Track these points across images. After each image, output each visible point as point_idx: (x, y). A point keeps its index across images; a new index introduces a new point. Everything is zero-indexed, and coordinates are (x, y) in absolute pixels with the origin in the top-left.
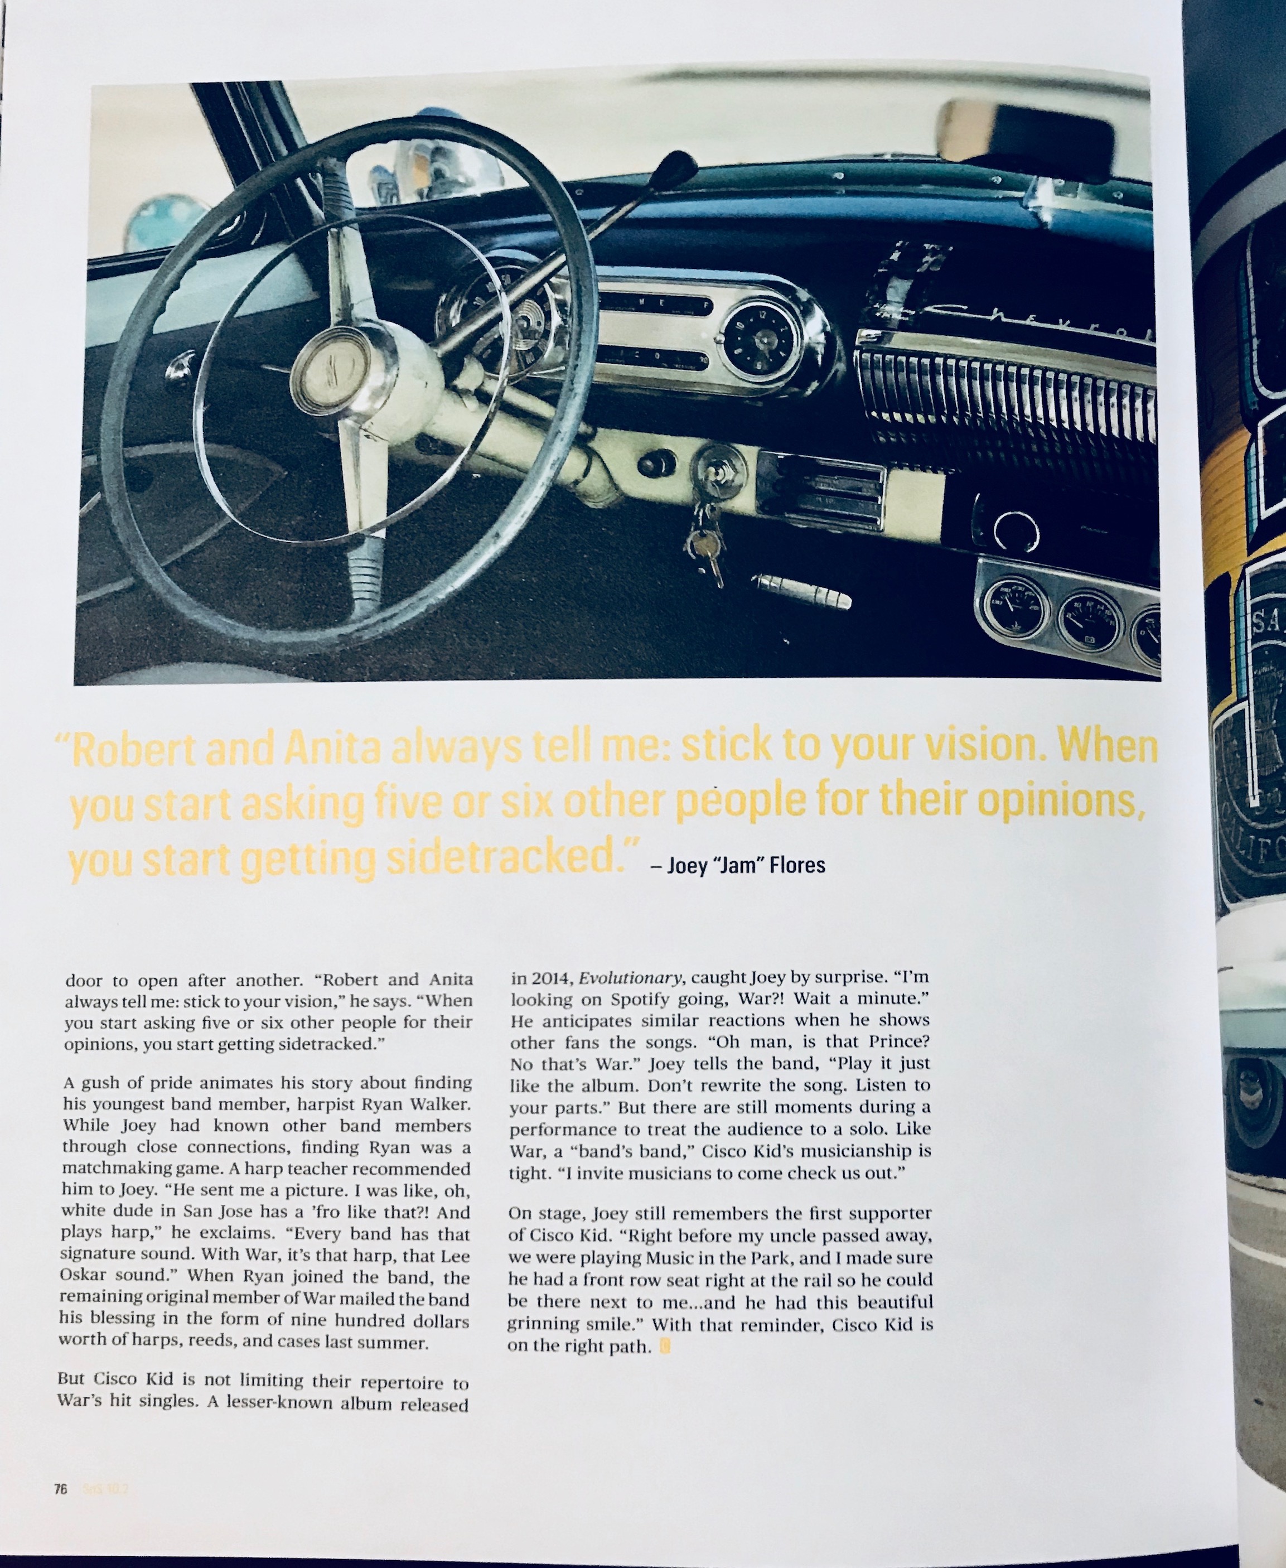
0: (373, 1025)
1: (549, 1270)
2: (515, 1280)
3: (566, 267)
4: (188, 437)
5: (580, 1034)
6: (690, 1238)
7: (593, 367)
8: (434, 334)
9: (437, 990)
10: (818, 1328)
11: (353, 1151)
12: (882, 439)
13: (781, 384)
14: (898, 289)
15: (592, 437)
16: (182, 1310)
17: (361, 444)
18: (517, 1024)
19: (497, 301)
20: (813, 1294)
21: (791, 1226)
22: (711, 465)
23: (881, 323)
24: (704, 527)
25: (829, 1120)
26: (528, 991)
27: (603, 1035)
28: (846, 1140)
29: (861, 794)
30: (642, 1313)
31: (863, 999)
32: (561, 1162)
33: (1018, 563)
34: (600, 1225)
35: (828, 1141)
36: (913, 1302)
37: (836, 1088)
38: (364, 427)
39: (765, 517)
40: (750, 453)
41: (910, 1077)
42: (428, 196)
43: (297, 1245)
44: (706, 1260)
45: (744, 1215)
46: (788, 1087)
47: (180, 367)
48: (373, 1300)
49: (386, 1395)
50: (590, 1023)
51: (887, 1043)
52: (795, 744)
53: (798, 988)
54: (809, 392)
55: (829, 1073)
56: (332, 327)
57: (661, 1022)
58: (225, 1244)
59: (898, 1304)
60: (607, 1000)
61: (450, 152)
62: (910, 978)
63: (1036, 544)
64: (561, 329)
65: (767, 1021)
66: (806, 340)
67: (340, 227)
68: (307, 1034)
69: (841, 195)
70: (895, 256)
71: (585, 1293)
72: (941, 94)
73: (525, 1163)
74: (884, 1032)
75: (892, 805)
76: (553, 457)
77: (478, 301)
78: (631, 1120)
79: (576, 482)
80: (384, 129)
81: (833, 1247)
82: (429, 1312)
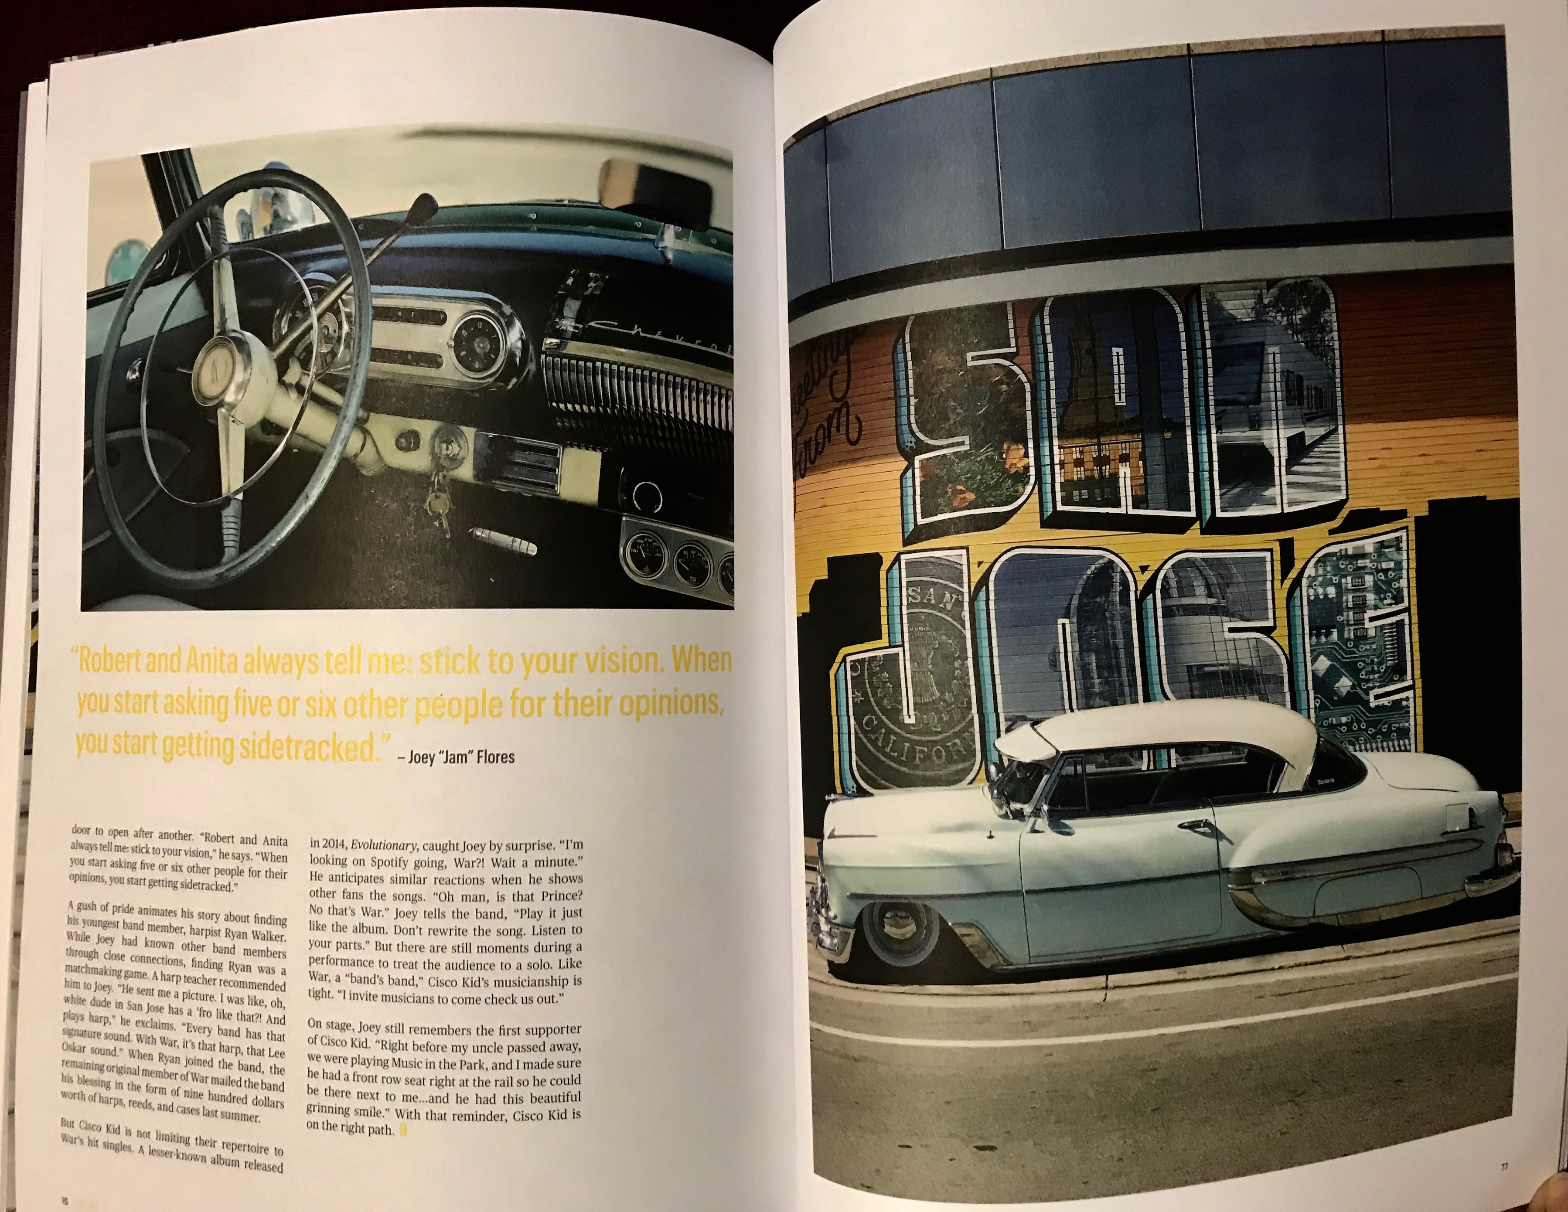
0: (231, 873)
1: (332, 1068)
2: (313, 1074)
3: (352, 287)
4: (138, 425)
5: (352, 887)
6: (420, 1048)
7: (368, 365)
8: (272, 341)
9: (267, 849)
10: (504, 1118)
11: (219, 967)
12: (559, 424)
13: (491, 380)
14: (572, 307)
15: (366, 420)
16: (126, 1079)
17: (231, 427)
18: (314, 878)
19: (309, 314)
20: (501, 1092)
21: (487, 1040)
22: (445, 442)
23: (559, 334)
24: (439, 490)
25: (514, 958)
26: (320, 853)
27: (366, 889)
28: (524, 974)
29: (541, 700)
30: (388, 1104)
31: (538, 863)
32: (339, 986)
33: (648, 521)
34: (363, 1036)
35: (512, 975)
36: (567, 1097)
37: (518, 933)
38: (232, 414)
39: (480, 483)
40: (470, 432)
41: (569, 923)
42: (270, 233)
43: (188, 1037)
44: (430, 1065)
45: (455, 1032)
46: (487, 932)
47: (134, 371)
48: (230, 1082)
49: (238, 1155)
50: (358, 880)
51: (553, 897)
52: (497, 660)
53: (494, 855)
54: (510, 387)
55: (514, 922)
56: (215, 337)
57: (403, 880)
58: (149, 1032)
59: (557, 1099)
60: (368, 862)
61: (283, 196)
62: (571, 845)
63: (660, 506)
64: (348, 334)
65: (473, 881)
66: (509, 343)
67: (220, 259)
68: (197, 878)
69: (533, 232)
70: (570, 281)
71: (355, 1087)
72: (602, 154)
73: (318, 985)
74: (551, 889)
75: (561, 710)
76: (342, 436)
77: (299, 315)
78: (383, 955)
79: (356, 455)
80: (244, 181)
81: (515, 1056)
82: (262, 1094)
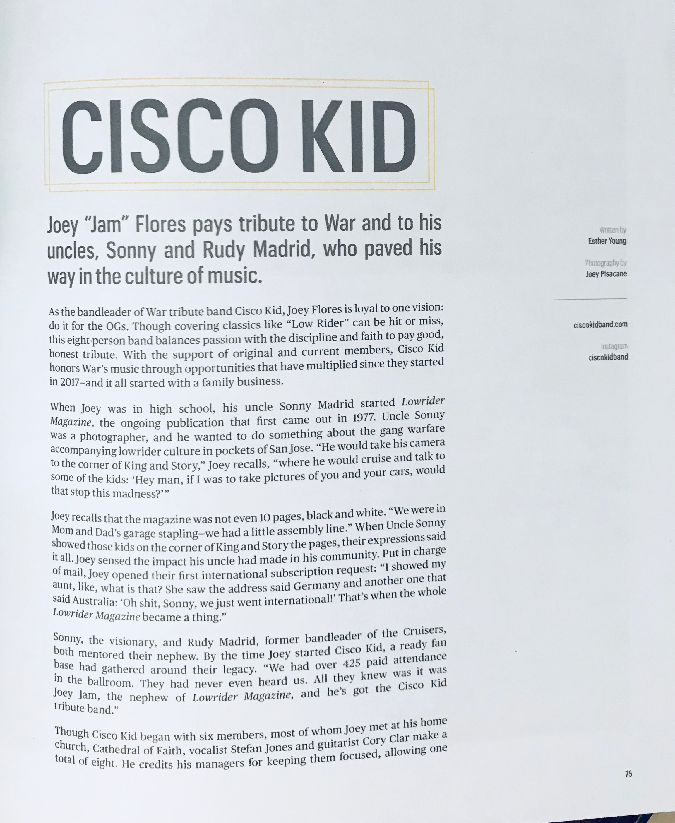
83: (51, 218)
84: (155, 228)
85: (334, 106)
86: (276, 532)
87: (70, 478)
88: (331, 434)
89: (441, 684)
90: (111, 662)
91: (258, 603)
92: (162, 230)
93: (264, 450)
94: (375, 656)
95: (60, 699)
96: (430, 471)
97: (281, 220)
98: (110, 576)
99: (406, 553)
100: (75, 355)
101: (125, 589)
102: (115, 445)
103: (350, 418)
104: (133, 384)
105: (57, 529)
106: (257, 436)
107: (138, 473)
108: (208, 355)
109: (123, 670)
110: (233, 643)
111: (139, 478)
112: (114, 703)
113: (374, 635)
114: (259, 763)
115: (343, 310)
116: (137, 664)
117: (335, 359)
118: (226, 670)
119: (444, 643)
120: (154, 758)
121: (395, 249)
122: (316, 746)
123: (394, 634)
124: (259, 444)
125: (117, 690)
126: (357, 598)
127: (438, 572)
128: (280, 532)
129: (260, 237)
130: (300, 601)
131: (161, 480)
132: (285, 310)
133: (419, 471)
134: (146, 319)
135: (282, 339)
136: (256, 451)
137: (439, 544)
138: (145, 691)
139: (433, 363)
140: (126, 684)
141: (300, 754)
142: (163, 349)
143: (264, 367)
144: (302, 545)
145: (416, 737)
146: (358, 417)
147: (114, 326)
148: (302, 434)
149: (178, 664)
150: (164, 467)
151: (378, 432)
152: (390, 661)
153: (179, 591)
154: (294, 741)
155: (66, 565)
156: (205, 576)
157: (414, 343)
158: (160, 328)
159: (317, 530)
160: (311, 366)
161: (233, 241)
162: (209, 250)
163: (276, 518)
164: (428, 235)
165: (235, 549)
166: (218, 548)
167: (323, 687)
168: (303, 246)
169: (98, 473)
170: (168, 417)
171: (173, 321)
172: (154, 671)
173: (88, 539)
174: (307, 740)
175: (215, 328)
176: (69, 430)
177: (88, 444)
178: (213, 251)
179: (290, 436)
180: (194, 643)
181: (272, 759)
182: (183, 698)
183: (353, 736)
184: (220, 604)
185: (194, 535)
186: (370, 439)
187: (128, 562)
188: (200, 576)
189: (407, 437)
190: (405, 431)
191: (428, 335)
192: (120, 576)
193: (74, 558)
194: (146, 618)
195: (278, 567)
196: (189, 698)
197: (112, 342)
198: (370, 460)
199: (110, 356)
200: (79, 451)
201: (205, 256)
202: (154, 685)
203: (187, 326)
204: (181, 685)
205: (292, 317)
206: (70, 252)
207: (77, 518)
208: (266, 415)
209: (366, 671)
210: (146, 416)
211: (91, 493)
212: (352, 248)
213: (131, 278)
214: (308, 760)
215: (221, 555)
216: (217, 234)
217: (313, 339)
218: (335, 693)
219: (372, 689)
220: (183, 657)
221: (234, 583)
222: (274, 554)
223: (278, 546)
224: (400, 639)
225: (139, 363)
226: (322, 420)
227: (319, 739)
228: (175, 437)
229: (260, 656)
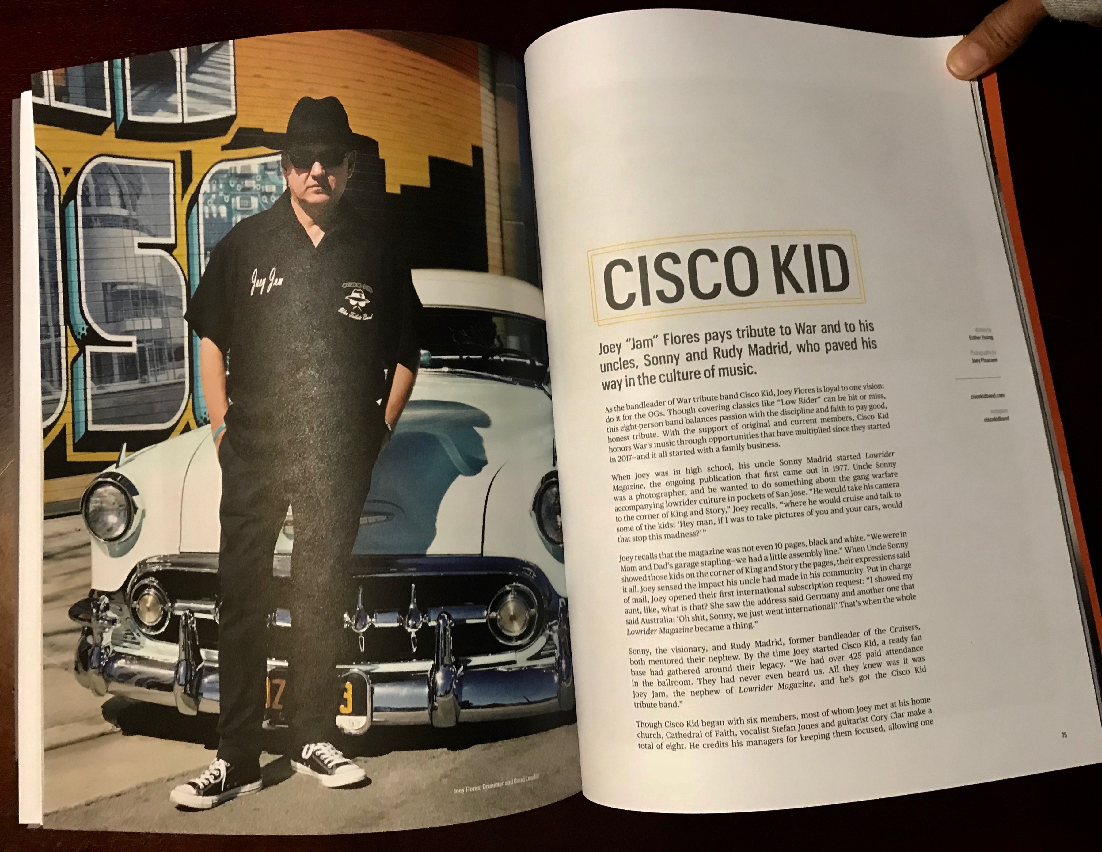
83: (601, 344)
84: (678, 341)
85: (793, 249)
86: (788, 556)
87: (631, 529)
88: (818, 481)
89: (922, 671)
90: (674, 667)
91: (780, 612)
92: (683, 342)
93: (772, 495)
94: (871, 649)
95: (638, 700)
96: (892, 506)
97: (766, 328)
98: (667, 599)
99: (884, 568)
100: (627, 438)
101: (680, 608)
102: (663, 500)
103: (831, 469)
104: (672, 454)
105: (624, 569)
106: (766, 485)
107: (682, 519)
108: (724, 428)
109: (684, 672)
110: (765, 645)
111: (683, 522)
112: (678, 699)
113: (869, 632)
114: (794, 739)
115: (816, 390)
116: (694, 666)
117: (815, 426)
118: (762, 667)
119: (919, 638)
120: (714, 740)
121: (846, 346)
122: (836, 724)
123: (883, 631)
124: (768, 491)
125: (681, 689)
126: (852, 605)
127: (908, 582)
128: (791, 557)
129: (753, 341)
130: (812, 609)
131: (699, 523)
132: (775, 392)
133: (885, 507)
134: (677, 406)
135: (775, 414)
136: (766, 496)
137: (905, 561)
138: (702, 688)
139: (883, 427)
140: (687, 683)
141: (824, 731)
142: (691, 426)
143: (765, 435)
144: (808, 566)
145: (910, 714)
146: (837, 468)
147: (654, 414)
148: (798, 482)
149: (726, 664)
150: (700, 513)
151: (852, 479)
152: (883, 653)
153: (720, 606)
154: (820, 720)
155: (633, 595)
156: (739, 593)
157: (868, 413)
158: (688, 412)
159: (818, 553)
160: (798, 432)
161: (734, 346)
162: (718, 353)
163: (787, 546)
164: (867, 335)
165: (759, 571)
166: (747, 571)
167: (836, 676)
168: (783, 346)
169: (653, 522)
170: (700, 475)
171: (697, 406)
172: (707, 671)
173: (648, 573)
174: (829, 719)
175: (727, 408)
176: (627, 494)
177: (642, 502)
178: (720, 353)
179: (790, 484)
180: (736, 646)
181: (804, 735)
182: (731, 691)
183: (863, 714)
184: (752, 614)
185: (728, 563)
186: (847, 484)
187: (680, 587)
188: (735, 594)
189: (873, 481)
190: (871, 477)
191: (877, 407)
192: (675, 599)
193: (639, 588)
194: (697, 629)
195: (792, 583)
196: (736, 690)
197: (653, 425)
198: (849, 499)
199: (653, 435)
200: (636, 508)
201: (715, 358)
202: (708, 682)
203: (707, 409)
204: (729, 681)
205: (781, 397)
206: (617, 366)
207: (639, 558)
208: (770, 469)
209: (867, 662)
210: (684, 476)
211: (648, 538)
212: (816, 346)
213: (663, 378)
214: (831, 735)
215: (749, 576)
216: (722, 341)
217: (797, 412)
218: (846, 680)
219: (872, 676)
220: (728, 658)
221: (761, 597)
222: (788, 573)
223: (791, 567)
224: (888, 636)
225: (675, 438)
226: (810, 471)
227: (838, 718)
228: (706, 490)
229: (787, 653)
